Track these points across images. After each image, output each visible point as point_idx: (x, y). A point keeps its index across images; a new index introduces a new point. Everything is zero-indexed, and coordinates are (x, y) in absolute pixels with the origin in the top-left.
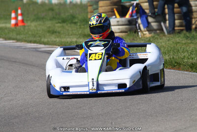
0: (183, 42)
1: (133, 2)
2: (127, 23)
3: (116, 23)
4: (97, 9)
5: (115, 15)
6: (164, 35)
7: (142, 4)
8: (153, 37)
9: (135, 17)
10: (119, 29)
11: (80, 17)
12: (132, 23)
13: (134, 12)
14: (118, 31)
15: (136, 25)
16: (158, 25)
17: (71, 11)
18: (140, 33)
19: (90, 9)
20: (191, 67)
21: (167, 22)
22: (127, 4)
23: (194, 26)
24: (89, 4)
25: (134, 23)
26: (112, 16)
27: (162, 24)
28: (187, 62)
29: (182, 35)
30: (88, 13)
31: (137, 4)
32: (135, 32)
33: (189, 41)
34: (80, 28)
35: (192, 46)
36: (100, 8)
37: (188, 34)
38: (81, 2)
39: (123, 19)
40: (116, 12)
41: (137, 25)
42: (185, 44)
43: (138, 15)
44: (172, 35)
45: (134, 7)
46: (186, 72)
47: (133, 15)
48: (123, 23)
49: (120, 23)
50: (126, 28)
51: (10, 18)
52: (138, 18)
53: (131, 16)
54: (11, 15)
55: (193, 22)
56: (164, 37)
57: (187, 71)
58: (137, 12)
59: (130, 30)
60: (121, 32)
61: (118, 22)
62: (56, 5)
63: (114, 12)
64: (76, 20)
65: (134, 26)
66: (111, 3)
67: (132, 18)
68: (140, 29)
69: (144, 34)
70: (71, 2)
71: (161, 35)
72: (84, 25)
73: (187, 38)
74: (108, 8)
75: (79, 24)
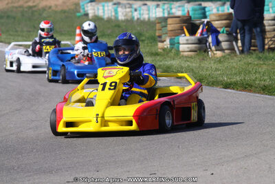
0: (256, 63)
1: (203, 20)
2: (196, 41)
3: (185, 42)
4: (166, 26)
5: (184, 33)
6: (236, 56)
7: (213, 22)
8: (224, 57)
9: (206, 36)
10: (188, 48)
11: (147, 35)
12: (202, 42)
13: (205, 30)
14: (188, 50)
15: (206, 44)
16: (229, 45)
17: (139, 29)
18: (210, 53)
19: (158, 26)
20: (263, 90)
21: (239, 41)
22: (198, 22)
23: (266, 47)
24: (157, 22)
25: (204, 42)
26: (181, 34)
27: (234, 43)
28: (259, 84)
29: (254, 56)
30: (156, 30)
31: (208, 22)
32: (205, 51)
33: (262, 63)
34: (148, 46)
35: (265, 67)
36: (168, 26)
37: (260, 55)
38: (149, 19)
39: (193, 38)
40: (185, 30)
41: (208, 44)
42: (257, 65)
43: (209, 33)
44: (243, 56)
45: (204, 26)
46: (257, 95)
47: (204, 33)
48: (193, 42)
49: (190, 42)
50: (196, 47)
51: (75, 35)
52: (208, 37)
53: (202, 34)
54: (75, 32)
55: (266, 42)
56: (235, 58)
57: (258, 93)
58: (208, 31)
59: (200, 49)
60: (190, 51)
61: (187, 40)
62: (122, 21)
63: (183, 30)
64: (143, 38)
65: (204, 45)
66: (180, 21)
67: (202, 36)
68: (210, 48)
69: (214, 54)
70: (138, 19)
71: (233, 55)
72: (151, 43)
73: (260, 58)
74: (177, 26)
75: (146, 42)
